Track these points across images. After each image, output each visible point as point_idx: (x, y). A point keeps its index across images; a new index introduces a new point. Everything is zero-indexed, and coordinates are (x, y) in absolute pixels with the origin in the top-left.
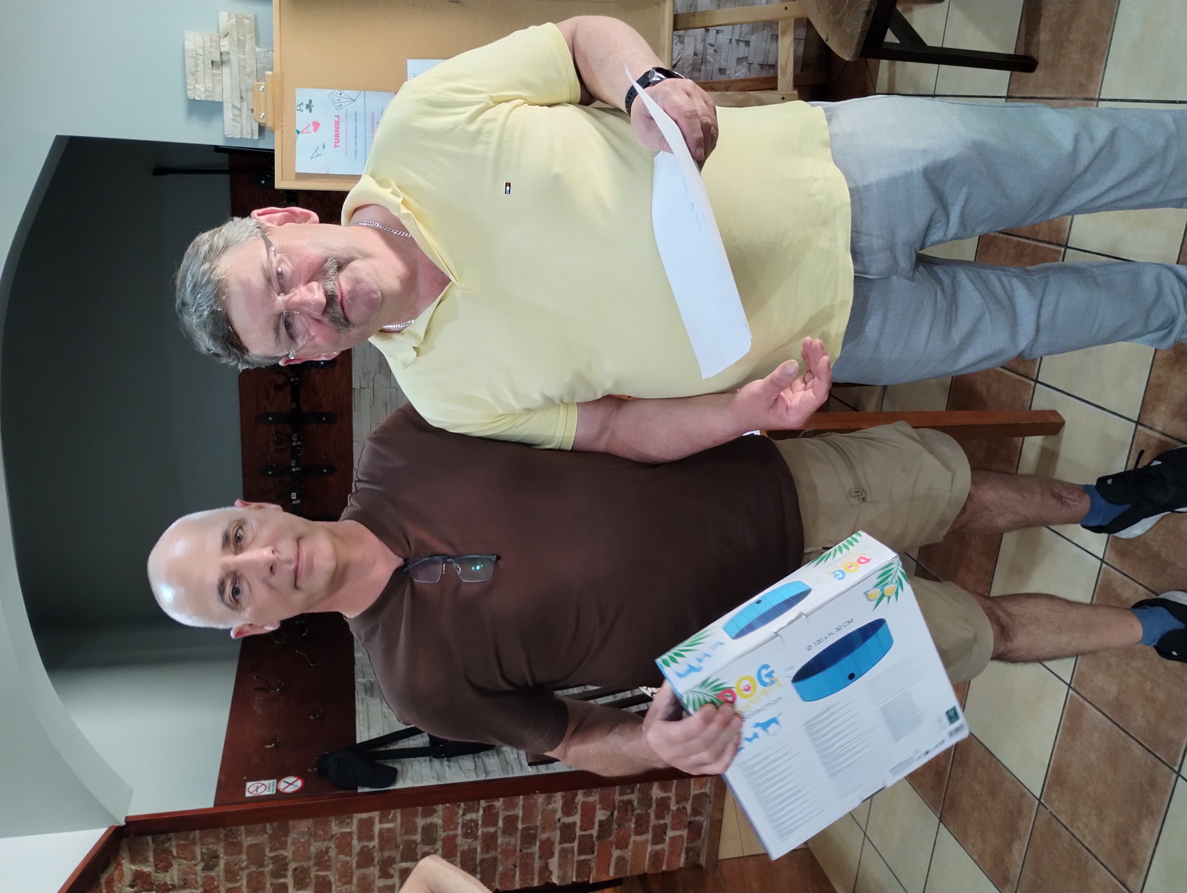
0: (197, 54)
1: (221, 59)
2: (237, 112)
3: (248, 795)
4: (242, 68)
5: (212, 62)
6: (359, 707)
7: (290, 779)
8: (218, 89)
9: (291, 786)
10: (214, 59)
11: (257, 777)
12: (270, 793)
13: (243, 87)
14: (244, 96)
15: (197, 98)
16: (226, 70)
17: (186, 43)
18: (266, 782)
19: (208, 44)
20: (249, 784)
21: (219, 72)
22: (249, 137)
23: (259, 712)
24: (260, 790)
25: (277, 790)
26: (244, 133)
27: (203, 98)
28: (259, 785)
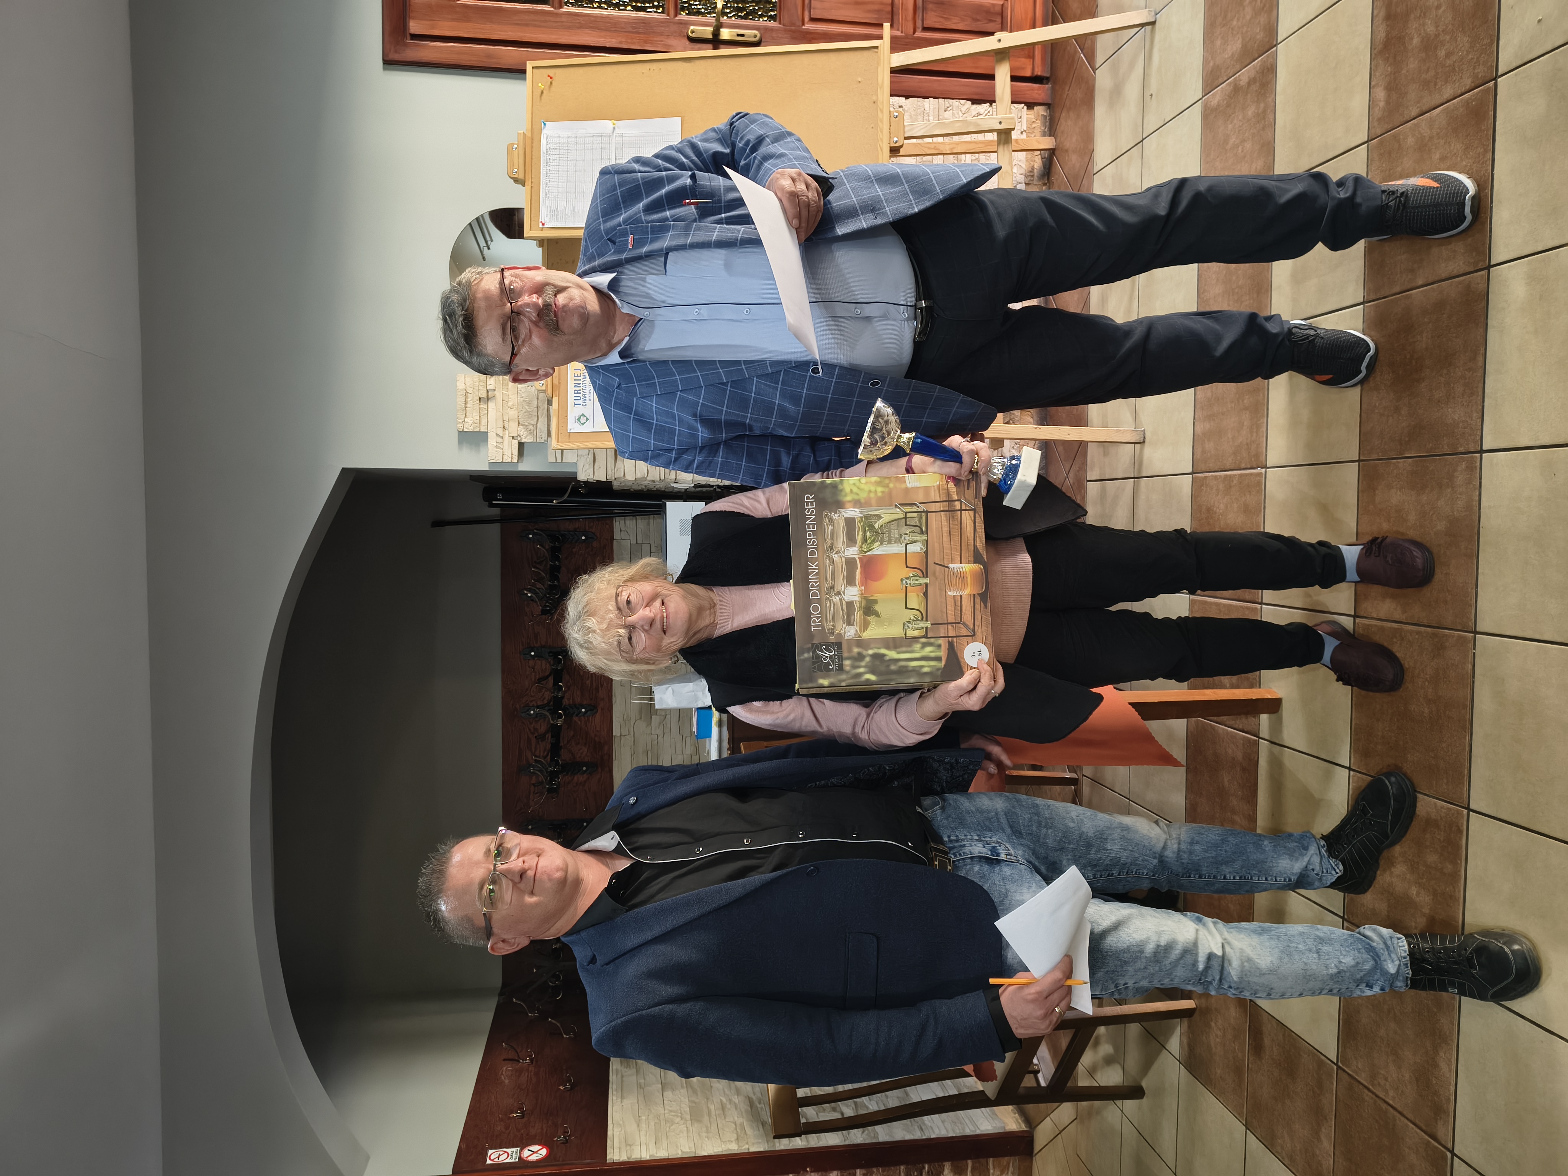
0: (467, 392)
1: (487, 396)
2: (500, 440)
3: (489, 1162)
4: (505, 401)
5: (480, 398)
6: (613, 1077)
7: (535, 1148)
8: (484, 421)
9: (535, 1155)
10: (481, 396)
11: (500, 1145)
12: (513, 1161)
13: (506, 418)
14: (506, 426)
15: (465, 430)
16: (491, 405)
17: (458, 384)
18: (509, 1150)
19: (477, 384)
20: (490, 1152)
21: (486, 406)
22: (509, 460)
23: (507, 1081)
24: (501, 1158)
25: (520, 1158)
26: (505, 457)
27: (471, 429)
28: (501, 1153)
